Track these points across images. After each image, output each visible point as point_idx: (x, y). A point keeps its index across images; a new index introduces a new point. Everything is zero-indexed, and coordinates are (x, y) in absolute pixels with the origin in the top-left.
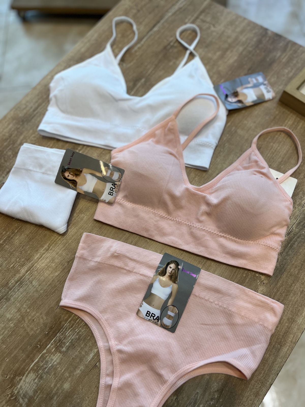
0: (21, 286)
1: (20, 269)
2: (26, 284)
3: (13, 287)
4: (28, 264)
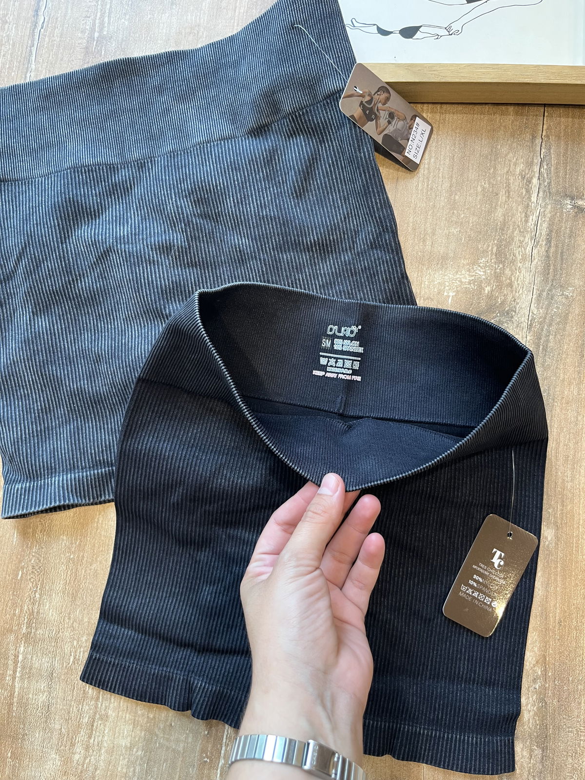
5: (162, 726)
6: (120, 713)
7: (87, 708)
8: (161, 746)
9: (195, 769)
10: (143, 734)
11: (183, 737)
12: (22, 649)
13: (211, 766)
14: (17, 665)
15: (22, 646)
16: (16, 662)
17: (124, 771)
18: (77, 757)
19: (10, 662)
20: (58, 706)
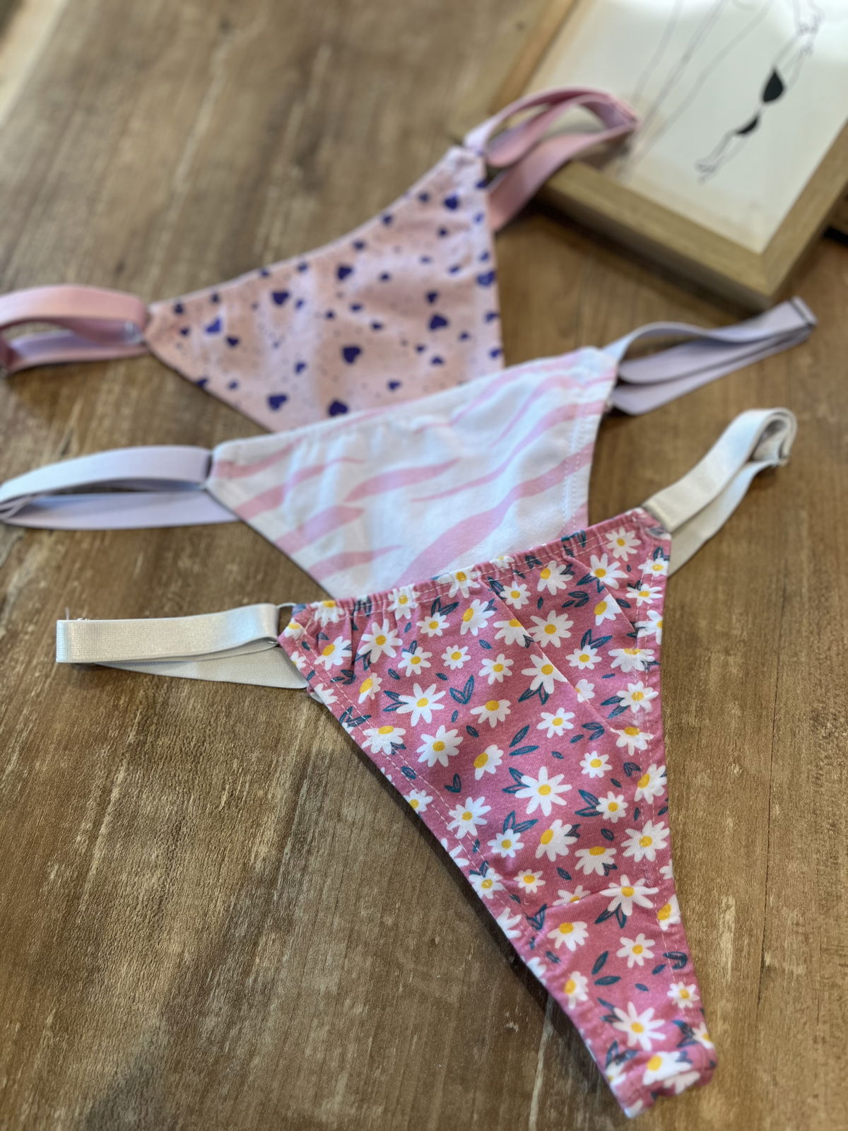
0: (306, 848)
1: (266, 794)
2: (323, 834)
3: (278, 869)
4: (284, 760)
5: (412, 943)
6: (321, 915)
7: (248, 902)
8: (410, 992)
9: (486, 1050)
10: (368, 963)
11: (459, 971)
12: (121, 776)
13: (523, 1043)
14: (104, 809)
15: (123, 769)
16: (103, 803)
17: (320, 1056)
18: (210, 1022)
19: (91, 803)
20: (183, 899)
